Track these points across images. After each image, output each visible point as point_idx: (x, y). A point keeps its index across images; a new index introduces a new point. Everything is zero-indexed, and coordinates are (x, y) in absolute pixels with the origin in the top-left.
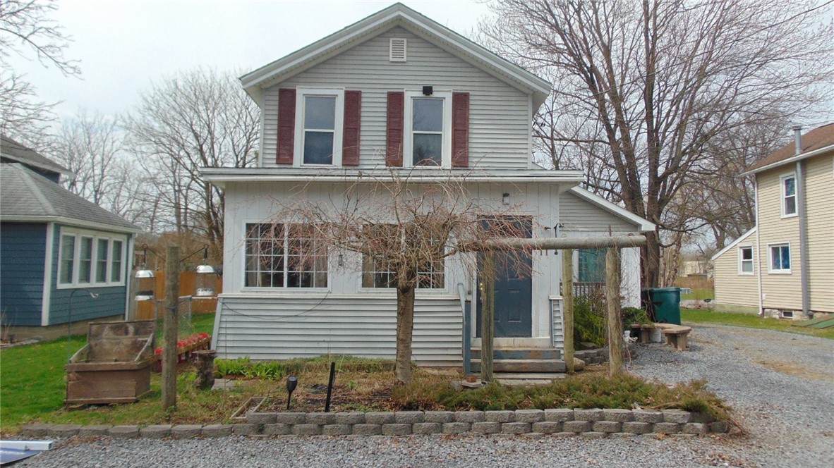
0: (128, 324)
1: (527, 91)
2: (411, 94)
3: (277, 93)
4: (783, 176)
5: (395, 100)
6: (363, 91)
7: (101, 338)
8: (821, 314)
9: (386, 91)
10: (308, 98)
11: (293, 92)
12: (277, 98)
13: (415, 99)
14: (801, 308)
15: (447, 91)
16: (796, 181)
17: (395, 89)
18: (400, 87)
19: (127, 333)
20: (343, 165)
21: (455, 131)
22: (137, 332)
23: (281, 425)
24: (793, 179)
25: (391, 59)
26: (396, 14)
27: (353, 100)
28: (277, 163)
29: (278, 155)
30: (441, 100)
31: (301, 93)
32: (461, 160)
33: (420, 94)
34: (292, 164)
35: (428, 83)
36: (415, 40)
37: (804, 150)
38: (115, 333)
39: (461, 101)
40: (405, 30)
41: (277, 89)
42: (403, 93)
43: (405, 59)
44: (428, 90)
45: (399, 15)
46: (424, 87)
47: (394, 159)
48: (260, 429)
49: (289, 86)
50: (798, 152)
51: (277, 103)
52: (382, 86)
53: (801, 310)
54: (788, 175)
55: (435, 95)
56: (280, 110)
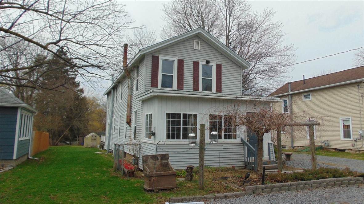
0: (158, 156)
1: (240, 65)
2: (202, 63)
3: (151, 57)
4: (283, 99)
5: (196, 64)
6: (184, 60)
7: (148, 162)
8: (297, 147)
9: (193, 61)
10: (163, 60)
11: (158, 57)
12: (151, 59)
13: (203, 65)
14: (290, 145)
15: (214, 63)
16: (288, 101)
17: (196, 60)
18: (198, 59)
19: (158, 160)
20: (177, 89)
21: (217, 78)
22: (162, 159)
23: (260, 190)
24: (287, 100)
25: (195, 48)
26: (199, 31)
27: (181, 63)
28: (151, 87)
29: (152, 83)
30: (211, 66)
31: (161, 58)
32: (219, 90)
33: (205, 63)
34: (157, 87)
35: (208, 59)
36: (203, 42)
37: (292, 90)
38: (153, 160)
39: (219, 67)
40: (200, 38)
41: (151, 55)
42: (199, 62)
43: (199, 49)
44: (208, 62)
45: (200, 32)
46: (207, 61)
47: (196, 88)
48: (254, 192)
49: (156, 55)
50: (290, 91)
51: (151, 61)
52: (191, 59)
53: (290, 146)
54: (285, 99)
55: (210, 64)
56: (152, 64)
